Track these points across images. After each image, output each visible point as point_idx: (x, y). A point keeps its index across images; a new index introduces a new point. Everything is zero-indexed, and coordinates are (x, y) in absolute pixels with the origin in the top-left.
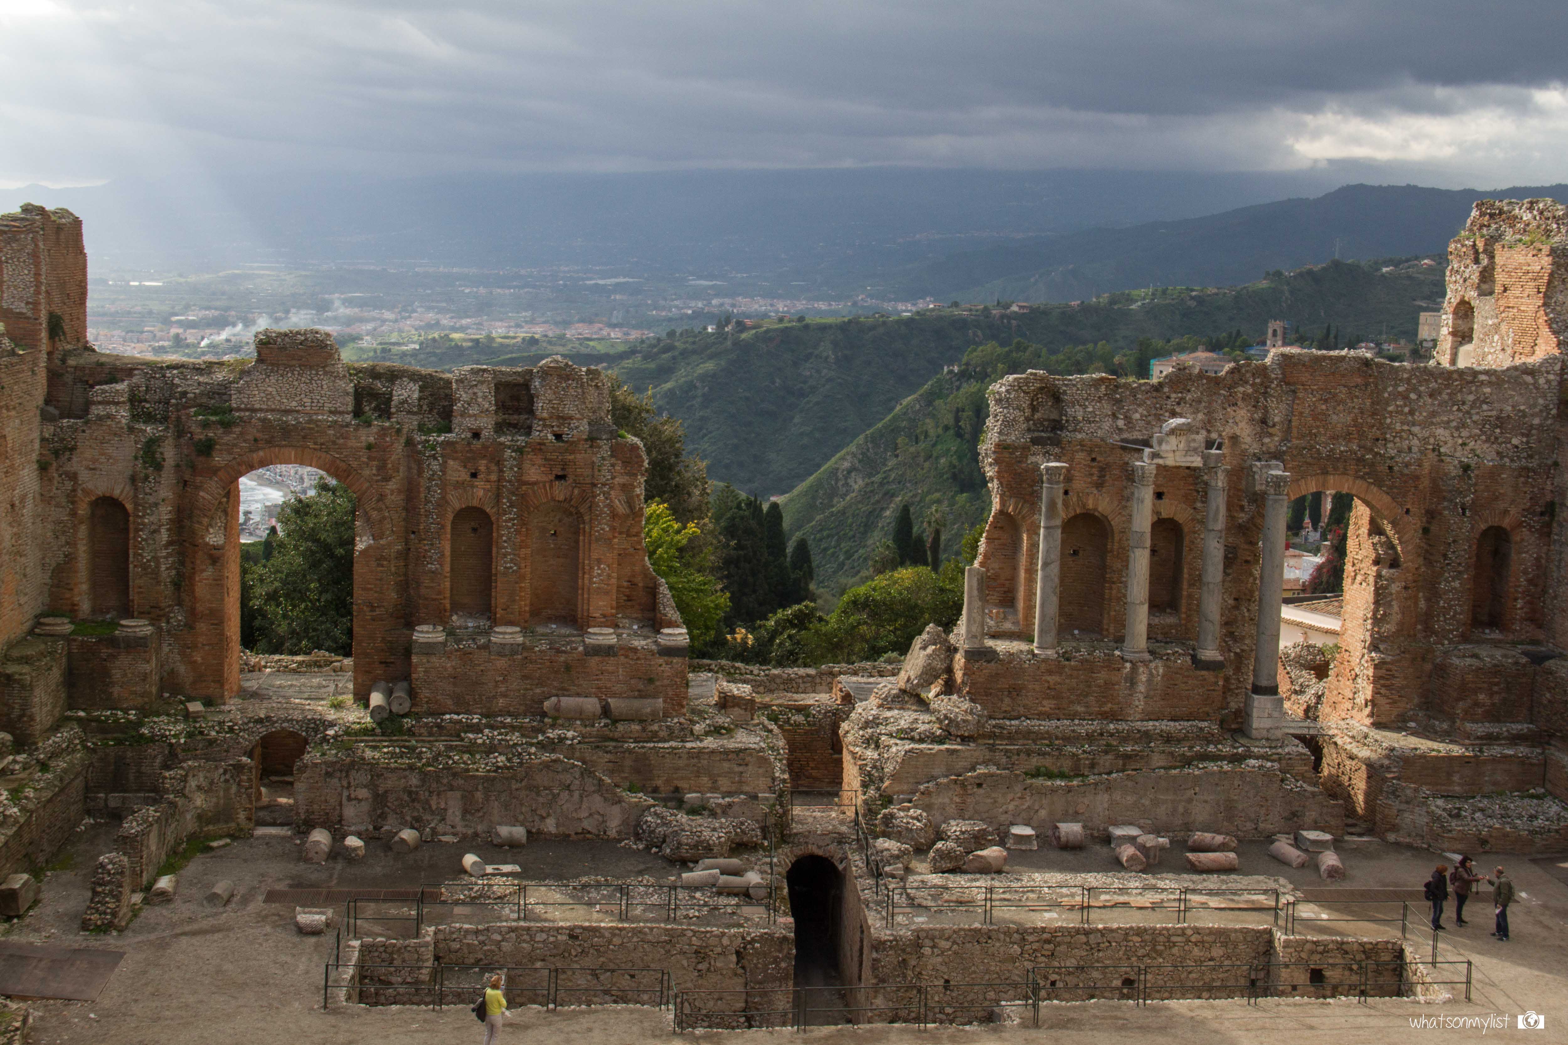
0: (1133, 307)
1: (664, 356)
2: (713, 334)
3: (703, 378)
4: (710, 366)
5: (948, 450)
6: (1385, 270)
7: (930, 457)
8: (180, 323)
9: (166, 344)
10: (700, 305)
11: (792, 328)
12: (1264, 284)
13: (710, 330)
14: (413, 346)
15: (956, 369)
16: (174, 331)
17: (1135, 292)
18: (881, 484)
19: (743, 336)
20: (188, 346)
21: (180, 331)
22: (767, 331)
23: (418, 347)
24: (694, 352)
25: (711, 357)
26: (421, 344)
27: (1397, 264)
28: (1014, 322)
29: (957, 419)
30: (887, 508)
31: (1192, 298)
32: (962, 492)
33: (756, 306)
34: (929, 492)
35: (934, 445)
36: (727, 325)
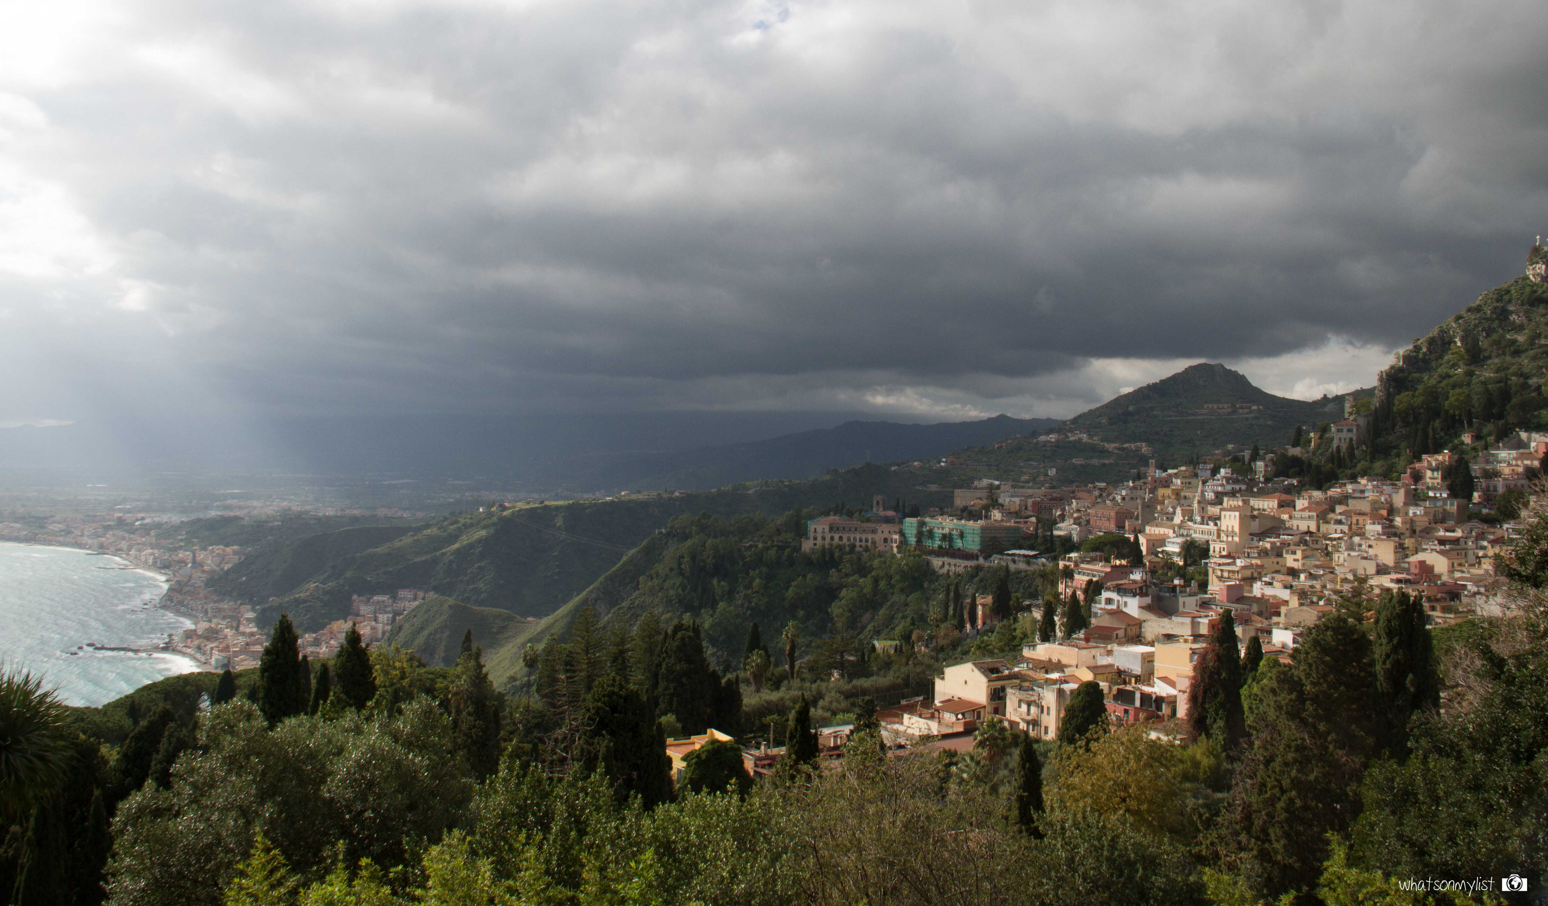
0: (750, 492)
1: (452, 527)
2: (483, 513)
3: (479, 541)
4: (483, 533)
5: (674, 584)
6: (893, 468)
7: (662, 588)
8: (120, 510)
9: (112, 523)
10: (458, 496)
11: (537, 508)
12: (828, 477)
13: (481, 510)
14: (276, 523)
15: (664, 531)
16: (117, 515)
17: (748, 483)
18: (629, 608)
19: (505, 513)
20: (127, 524)
21: (121, 515)
22: (520, 510)
23: (280, 523)
24: (472, 525)
25: (484, 528)
26: (282, 522)
27: (899, 465)
28: (677, 503)
29: (680, 564)
30: (635, 624)
31: (786, 486)
32: (686, 612)
33: (494, 497)
34: (663, 613)
35: (664, 581)
36: (493, 507)
